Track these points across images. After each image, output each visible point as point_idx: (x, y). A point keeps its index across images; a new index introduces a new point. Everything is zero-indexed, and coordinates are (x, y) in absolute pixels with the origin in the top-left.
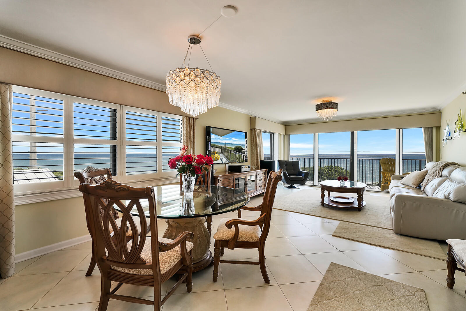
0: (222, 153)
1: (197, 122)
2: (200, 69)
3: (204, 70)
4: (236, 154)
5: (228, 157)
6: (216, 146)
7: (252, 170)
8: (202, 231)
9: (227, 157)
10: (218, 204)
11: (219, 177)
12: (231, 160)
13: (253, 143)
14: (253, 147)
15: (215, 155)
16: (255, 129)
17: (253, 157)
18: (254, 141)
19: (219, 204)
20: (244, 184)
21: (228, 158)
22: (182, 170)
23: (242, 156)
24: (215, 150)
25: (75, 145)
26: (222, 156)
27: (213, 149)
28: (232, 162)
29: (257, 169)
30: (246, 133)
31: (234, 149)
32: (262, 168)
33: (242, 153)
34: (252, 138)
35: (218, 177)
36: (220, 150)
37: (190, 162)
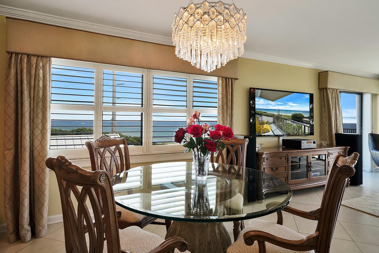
0: (274, 122)
1: (236, 83)
2: (209, 3)
3: (215, 3)
4: (294, 124)
5: (283, 128)
6: (265, 114)
7: (321, 146)
8: (216, 235)
9: (281, 128)
10: (263, 192)
11: (264, 155)
12: (287, 132)
13: (323, 109)
14: (324, 115)
15: (264, 126)
16: (326, 89)
17: (324, 128)
18: (324, 105)
19: (264, 190)
20: (306, 166)
21: (282, 130)
22: (191, 145)
23: (303, 126)
24: (265, 119)
25: (104, 113)
26: (273, 127)
27: (261, 118)
28: (289, 135)
29: (331, 145)
30: (311, 96)
31: (290, 118)
32: (338, 144)
33: (302, 122)
34: (323, 101)
35: (262, 154)
36: (271, 119)
37: (198, 134)
